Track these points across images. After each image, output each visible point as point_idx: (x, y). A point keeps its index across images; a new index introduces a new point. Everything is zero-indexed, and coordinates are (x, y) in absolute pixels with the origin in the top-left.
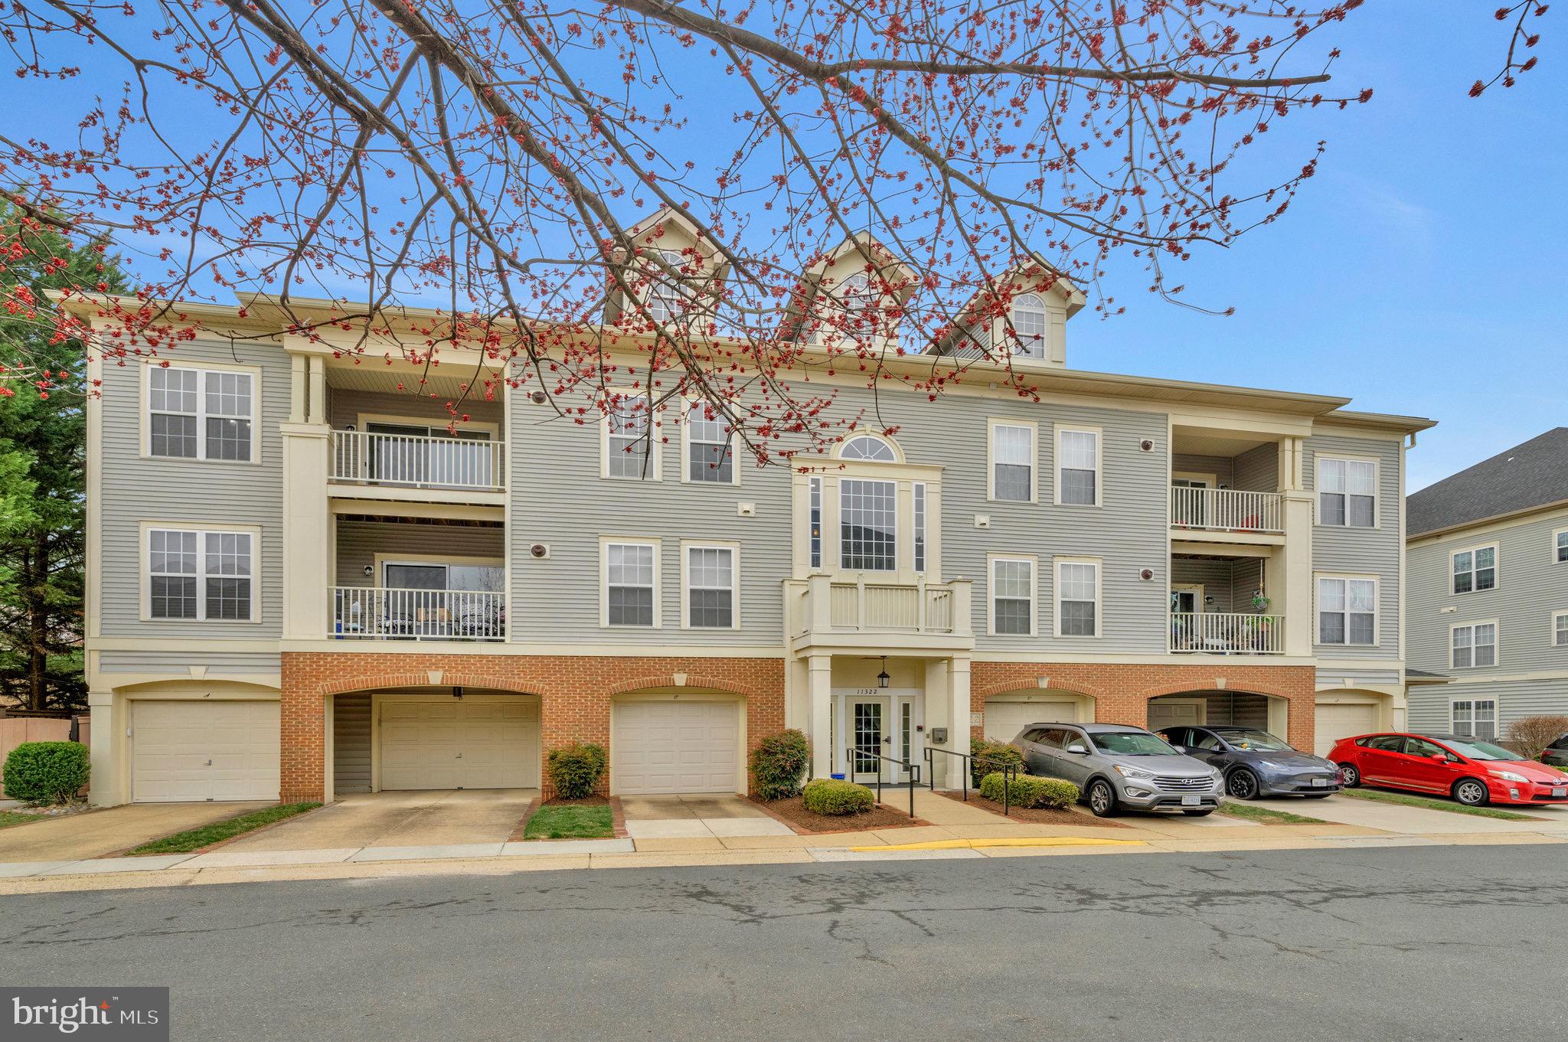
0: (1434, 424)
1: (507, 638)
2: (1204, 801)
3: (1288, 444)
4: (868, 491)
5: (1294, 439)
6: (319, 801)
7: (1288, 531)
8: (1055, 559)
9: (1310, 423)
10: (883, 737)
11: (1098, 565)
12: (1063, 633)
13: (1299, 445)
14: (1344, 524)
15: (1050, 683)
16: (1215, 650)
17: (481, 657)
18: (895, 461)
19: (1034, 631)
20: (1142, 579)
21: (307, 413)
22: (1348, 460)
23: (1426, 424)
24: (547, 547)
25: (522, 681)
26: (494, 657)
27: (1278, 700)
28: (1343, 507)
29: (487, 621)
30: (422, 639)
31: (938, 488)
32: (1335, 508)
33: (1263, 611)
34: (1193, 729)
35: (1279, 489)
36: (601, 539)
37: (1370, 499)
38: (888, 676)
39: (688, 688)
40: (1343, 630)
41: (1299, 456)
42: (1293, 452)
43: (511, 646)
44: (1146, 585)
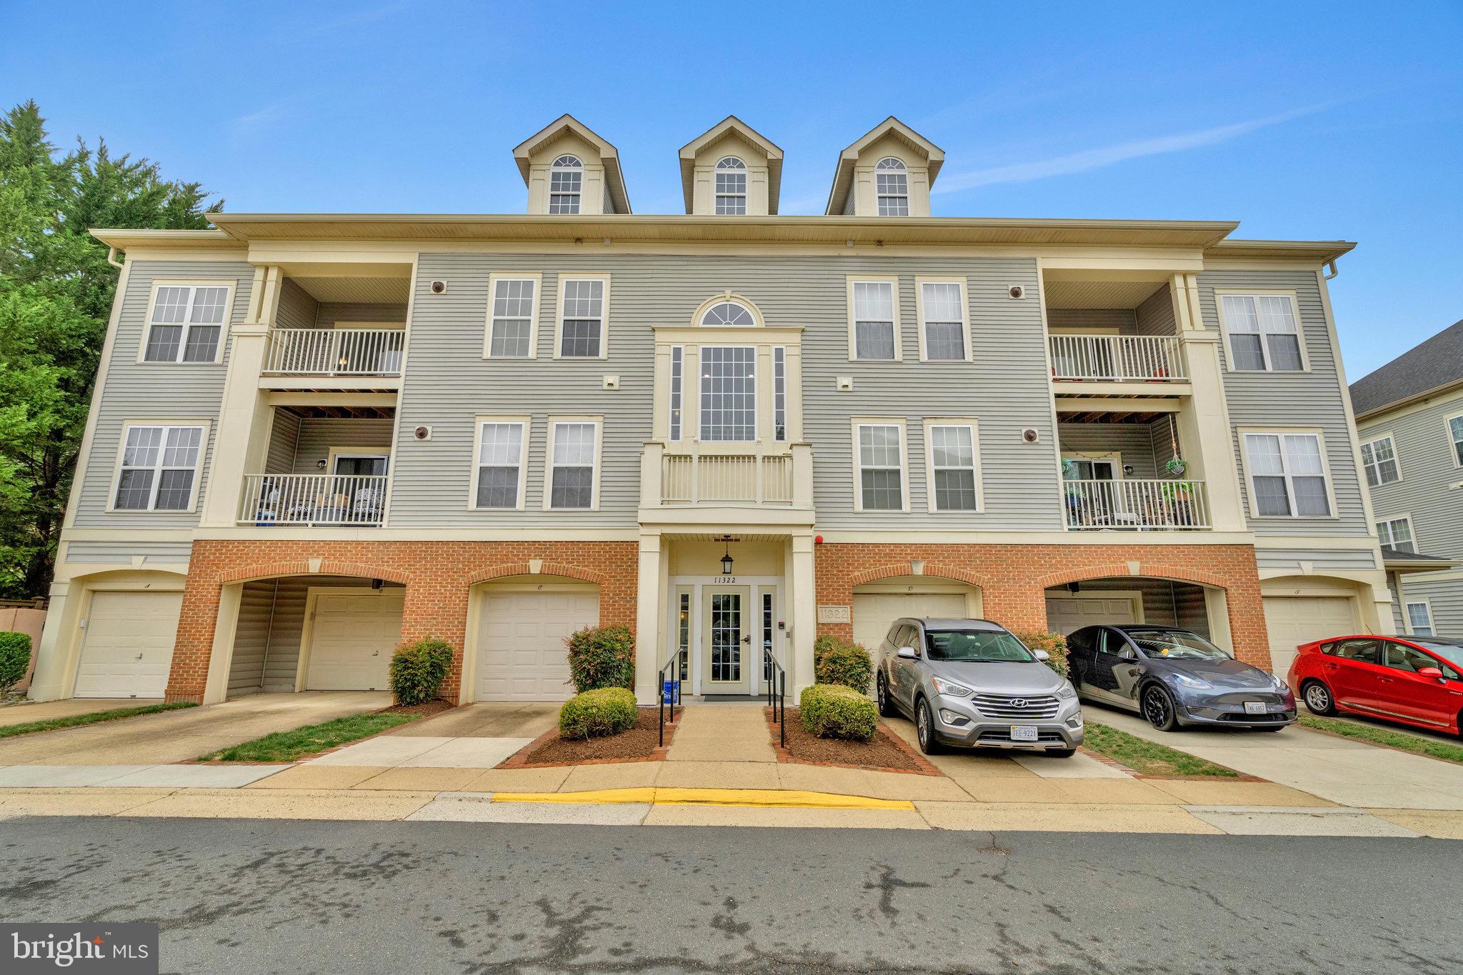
0: (1351, 246)
1: (385, 524)
2: (1044, 735)
3: (1179, 281)
4: (728, 357)
5: (1185, 275)
6: (197, 702)
7: (1193, 378)
8: (925, 422)
9: (1201, 257)
10: (742, 637)
11: (973, 426)
12: (939, 507)
13: (1192, 281)
14: (1264, 368)
15: (926, 568)
16: (1123, 526)
17: (358, 543)
18: (755, 325)
19: (906, 507)
20: (1025, 441)
21: (259, 316)
22: (1257, 295)
23: (1342, 249)
24: (429, 428)
25: (390, 569)
26: (368, 542)
27: (1216, 590)
28: (1260, 349)
29: (371, 506)
30: (314, 525)
31: (797, 351)
32: (1252, 351)
33: (1182, 475)
34: (1106, 629)
35: (1177, 332)
36: (477, 418)
37: (1292, 338)
38: (731, 560)
39: (544, 577)
40: (1287, 498)
41: (1194, 294)
42: (1187, 290)
43: (387, 532)
44: (1030, 449)
